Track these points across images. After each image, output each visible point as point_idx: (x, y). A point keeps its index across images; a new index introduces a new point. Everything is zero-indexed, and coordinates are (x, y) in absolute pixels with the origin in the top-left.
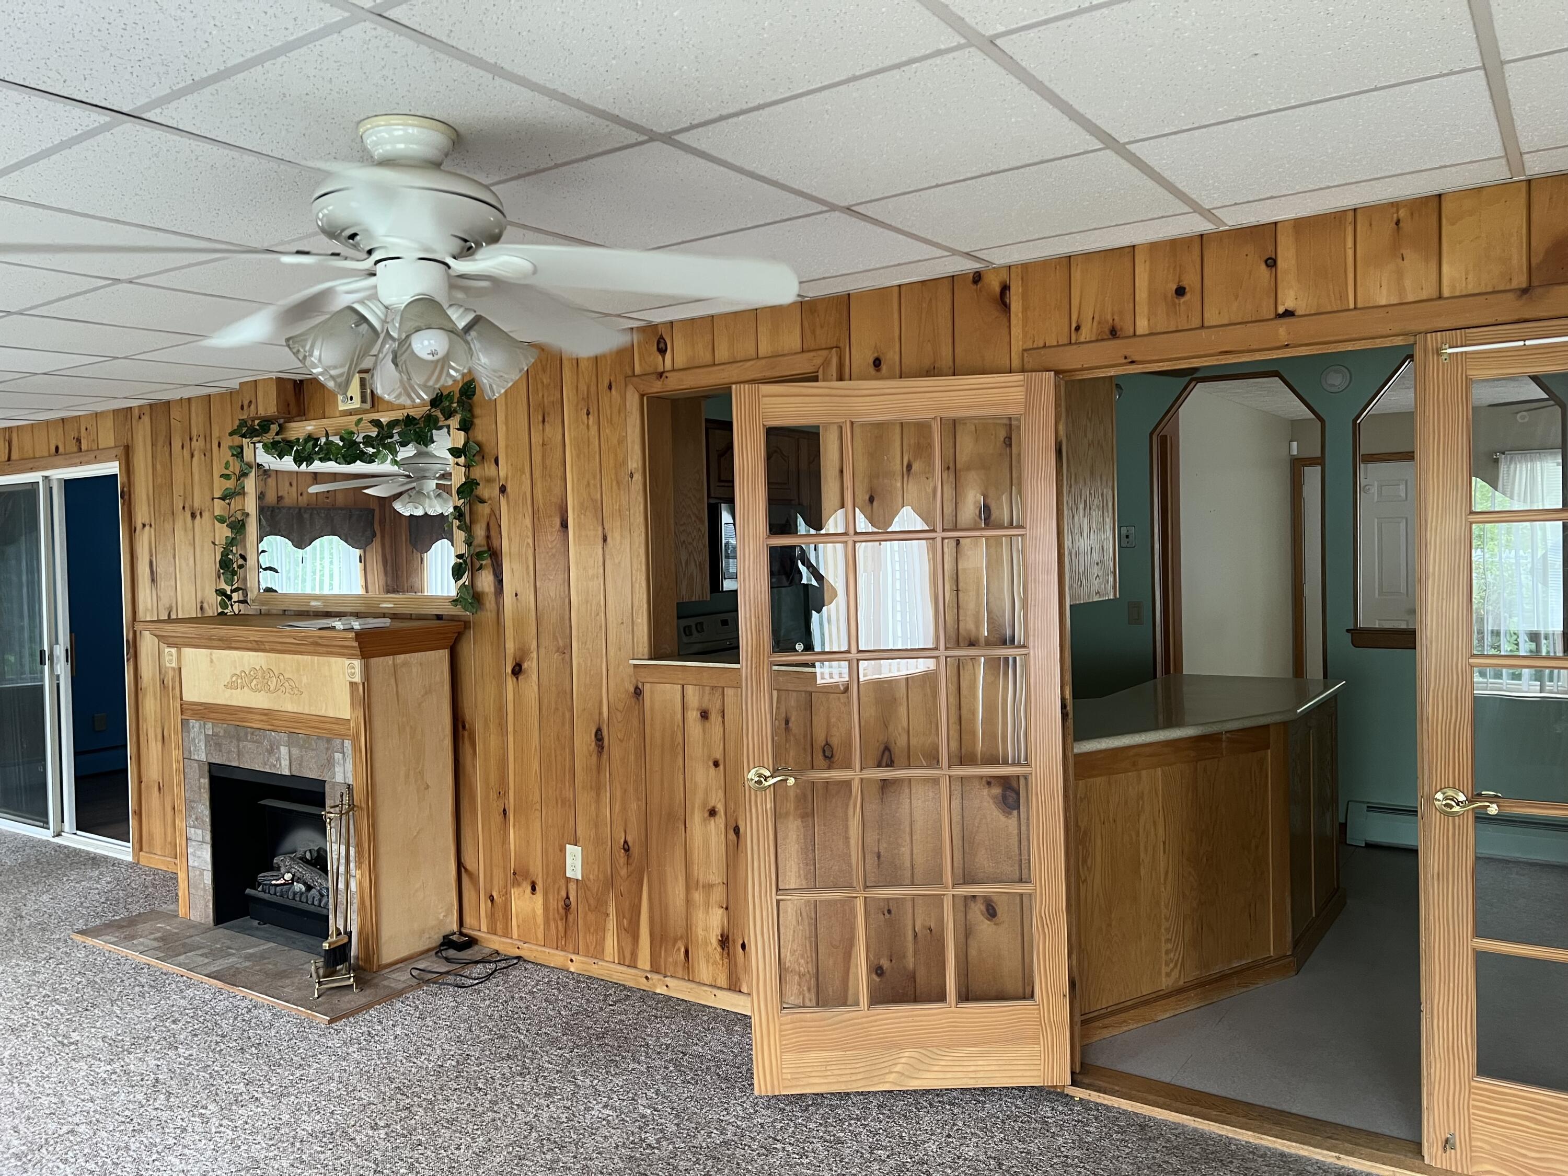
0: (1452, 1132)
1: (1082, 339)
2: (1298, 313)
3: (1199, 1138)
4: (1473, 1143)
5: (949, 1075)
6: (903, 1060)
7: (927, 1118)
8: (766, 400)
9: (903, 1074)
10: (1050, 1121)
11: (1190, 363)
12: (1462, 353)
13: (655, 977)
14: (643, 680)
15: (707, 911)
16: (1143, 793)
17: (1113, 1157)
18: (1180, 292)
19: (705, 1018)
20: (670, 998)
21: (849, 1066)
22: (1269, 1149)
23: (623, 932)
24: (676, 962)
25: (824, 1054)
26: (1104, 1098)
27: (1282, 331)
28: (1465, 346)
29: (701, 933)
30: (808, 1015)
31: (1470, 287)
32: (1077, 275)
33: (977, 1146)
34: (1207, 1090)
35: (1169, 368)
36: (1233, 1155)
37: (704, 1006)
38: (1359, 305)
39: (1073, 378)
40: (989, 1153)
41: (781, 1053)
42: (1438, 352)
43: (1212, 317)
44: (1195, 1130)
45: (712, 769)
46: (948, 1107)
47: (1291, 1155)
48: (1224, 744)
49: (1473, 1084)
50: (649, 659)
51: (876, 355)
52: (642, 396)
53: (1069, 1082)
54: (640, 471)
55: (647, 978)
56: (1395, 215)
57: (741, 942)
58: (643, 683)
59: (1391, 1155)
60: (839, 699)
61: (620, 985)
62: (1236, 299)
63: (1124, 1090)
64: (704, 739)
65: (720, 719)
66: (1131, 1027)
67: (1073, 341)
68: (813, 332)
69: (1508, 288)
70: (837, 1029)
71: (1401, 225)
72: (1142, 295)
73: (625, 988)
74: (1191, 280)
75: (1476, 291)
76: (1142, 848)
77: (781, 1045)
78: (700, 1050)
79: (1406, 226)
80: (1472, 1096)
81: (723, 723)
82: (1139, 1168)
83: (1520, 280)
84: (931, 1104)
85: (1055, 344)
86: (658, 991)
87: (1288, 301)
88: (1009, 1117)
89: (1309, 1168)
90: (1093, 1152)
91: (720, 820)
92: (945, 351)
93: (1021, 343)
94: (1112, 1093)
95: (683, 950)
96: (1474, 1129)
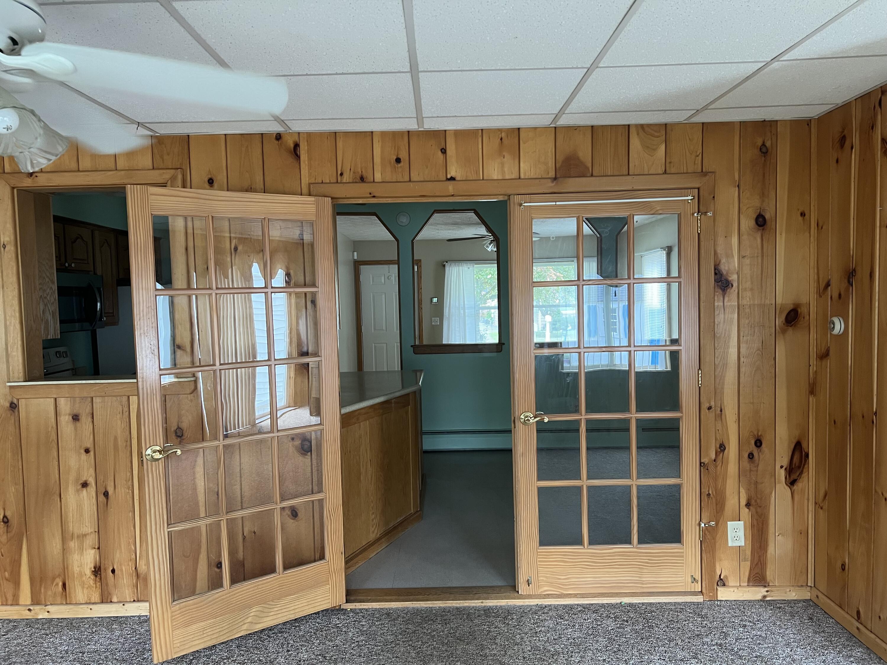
0: (530, 576)
1: (344, 181)
2: (457, 179)
3: (417, 612)
4: (539, 579)
5: (280, 616)
6: (252, 614)
7: (270, 645)
8: (153, 197)
9: (252, 622)
10: (340, 625)
11: (402, 200)
12: (529, 206)
13: (37, 608)
14: (18, 397)
15: (82, 553)
16: (361, 435)
17: (381, 634)
18: (398, 160)
19: (87, 626)
20: (51, 620)
21: (218, 627)
22: (450, 607)
23: (5, 581)
24: (55, 593)
25: (202, 624)
26: (364, 605)
27: (451, 187)
28: (531, 203)
29: (76, 569)
30: (191, 602)
31: (532, 174)
32: (340, 144)
33: (307, 651)
34: (411, 587)
35: (392, 202)
36: (436, 615)
37: (82, 618)
38: (485, 178)
39: (338, 203)
40: (316, 653)
41: (173, 631)
42: (521, 205)
43: (414, 177)
44: (413, 608)
45: (84, 456)
46: (280, 635)
47: (461, 608)
48: (393, 405)
49: (538, 550)
50: (24, 381)
51: (210, 176)
52: (13, 188)
53: (345, 601)
54: (13, 243)
55: (30, 610)
56: (500, 135)
57: (111, 569)
58: (18, 400)
59: (504, 594)
60: (187, 397)
61: (5, 620)
62: (427, 168)
63: (373, 598)
64: (76, 435)
65: (90, 419)
66: (360, 564)
67: (339, 181)
68: (162, 157)
69: (547, 177)
70: (210, 606)
71: (503, 140)
72: (377, 159)
73: (10, 621)
74: (403, 155)
75: (535, 177)
76: (361, 466)
77: (172, 626)
78: (94, 647)
79: (505, 140)
80: (538, 556)
81: (93, 422)
82: (396, 636)
83: (552, 174)
84: (269, 636)
85: (329, 182)
86: (40, 617)
87: (452, 173)
88: (317, 630)
89: (471, 611)
90: (370, 636)
91: (92, 489)
92: (259, 178)
93: (307, 179)
94: (368, 601)
95: (61, 584)
96: (539, 572)
